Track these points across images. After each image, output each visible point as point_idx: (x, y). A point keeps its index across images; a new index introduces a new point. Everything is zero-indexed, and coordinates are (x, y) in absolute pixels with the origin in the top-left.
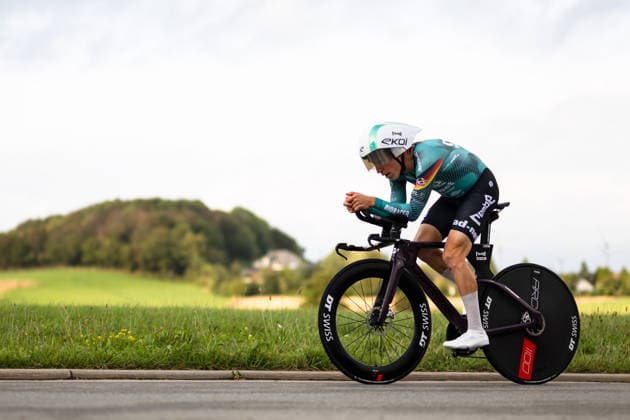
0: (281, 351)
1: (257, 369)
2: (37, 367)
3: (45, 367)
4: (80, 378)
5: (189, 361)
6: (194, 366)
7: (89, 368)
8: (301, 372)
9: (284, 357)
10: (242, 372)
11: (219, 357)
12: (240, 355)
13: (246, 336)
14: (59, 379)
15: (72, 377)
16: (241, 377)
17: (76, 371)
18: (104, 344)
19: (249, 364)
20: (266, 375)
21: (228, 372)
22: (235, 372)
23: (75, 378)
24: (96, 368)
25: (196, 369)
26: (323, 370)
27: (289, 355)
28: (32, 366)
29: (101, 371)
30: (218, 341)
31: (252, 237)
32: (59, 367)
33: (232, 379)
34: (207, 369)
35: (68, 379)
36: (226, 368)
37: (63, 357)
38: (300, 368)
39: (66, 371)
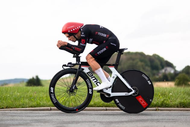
0: (171, 102)
1: (164, 107)
2: (96, 107)
3: (98, 107)
4: (109, 110)
7: (111, 107)
8: (178, 108)
9: (172, 104)
10: (159, 108)
12: (158, 103)
13: (160, 96)
15: (106, 110)
17: (108, 108)
19: (161, 106)
20: (167, 109)
21: (155, 108)
22: (157, 108)
24: (114, 107)
26: (185, 108)
27: (174, 103)
28: (94, 107)
31: (159, 63)
32: (102, 107)
35: (105, 110)
36: (154, 107)
38: (178, 107)
39: (105, 108)
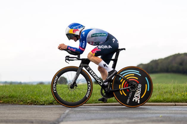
14: (172, 106)
18: (184, 96)
23: (176, 106)
29: (184, 104)
37: (172, 99)
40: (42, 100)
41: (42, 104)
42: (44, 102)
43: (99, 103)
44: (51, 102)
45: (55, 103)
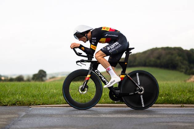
5: (169, 102)
6: (170, 103)
11: (177, 100)
16: (184, 107)
25: (171, 104)
30: (178, 95)
33: (181, 107)
34: (174, 104)
40: (5, 101)
41: (5, 105)
42: (7, 103)
43: (60, 104)
44: (14, 103)
45: (18, 104)
